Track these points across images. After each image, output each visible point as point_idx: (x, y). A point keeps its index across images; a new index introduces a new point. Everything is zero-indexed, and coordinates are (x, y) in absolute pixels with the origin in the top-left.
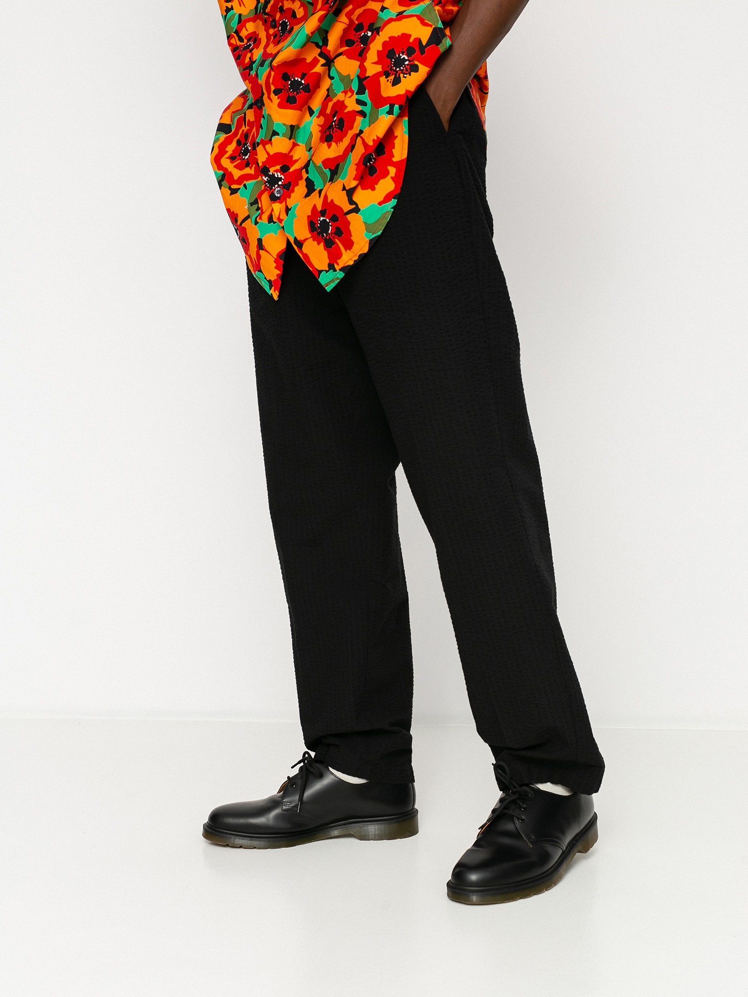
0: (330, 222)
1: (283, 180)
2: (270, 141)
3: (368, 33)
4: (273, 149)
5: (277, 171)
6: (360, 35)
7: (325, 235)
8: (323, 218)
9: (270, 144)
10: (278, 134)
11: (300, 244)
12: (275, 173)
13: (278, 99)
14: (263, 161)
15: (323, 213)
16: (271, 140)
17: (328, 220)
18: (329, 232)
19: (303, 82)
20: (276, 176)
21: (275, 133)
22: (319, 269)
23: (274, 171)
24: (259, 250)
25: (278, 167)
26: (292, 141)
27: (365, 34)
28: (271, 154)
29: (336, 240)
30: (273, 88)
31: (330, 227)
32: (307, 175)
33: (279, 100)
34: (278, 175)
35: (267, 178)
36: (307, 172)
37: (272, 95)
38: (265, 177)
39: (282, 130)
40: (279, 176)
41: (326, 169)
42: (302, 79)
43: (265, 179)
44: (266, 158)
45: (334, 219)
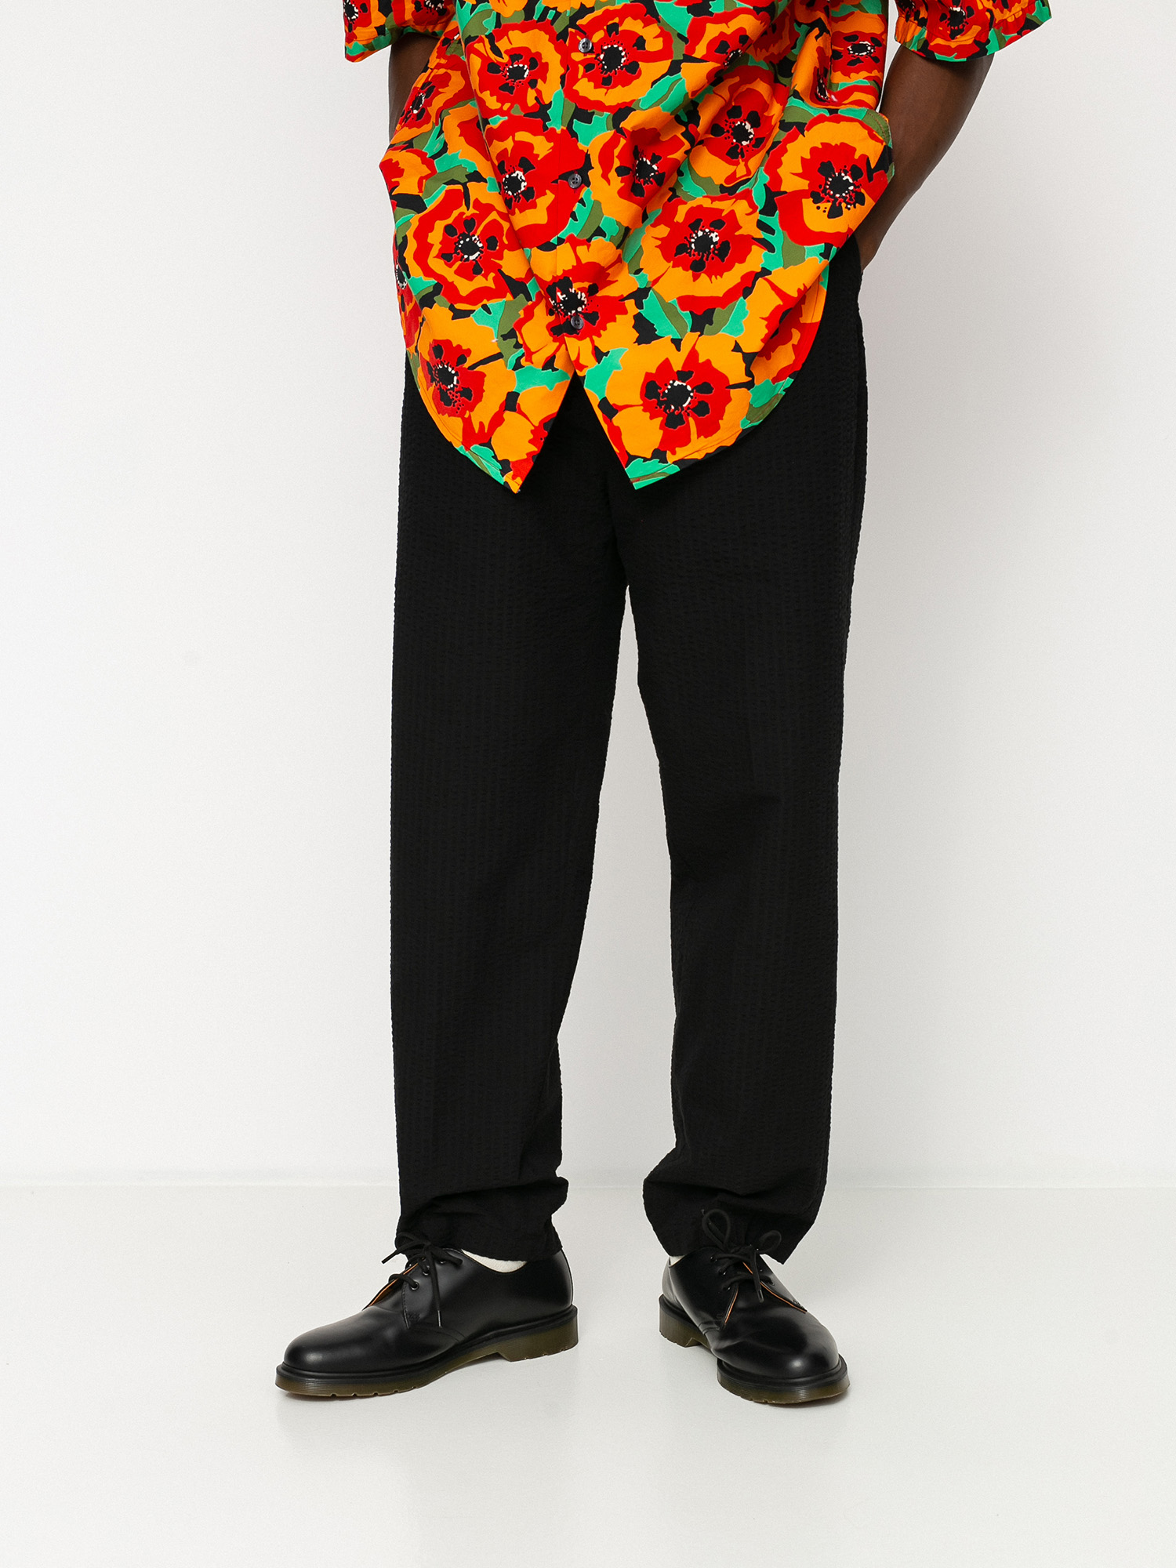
0: (692, 391)
1: (585, 305)
2: (587, 242)
3: (745, 124)
4: (586, 255)
5: (582, 290)
6: (734, 123)
7: (673, 407)
8: (680, 383)
9: (586, 247)
10: (603, 234)
11: (610, 409)
12: (579, 292)
13: (622, 182)
14: (566, 269)
15: (682, 375)
16: (589, 240)
17: (689, 388)
18: (684, 405)
19: (655, 167)
20: (579, 297)
21: (600, 232)
22: (632, 453)
23: (579, 289)
24: (506, 409)
25: (586, 285)
26: (619, 251)
27: (741, 123)
28: (583, 262)
29: (691, 420)
30: (617, 163)
31: (689, 399)
32: (639, 311)
33: (623, 184)
34: (581, 297)
35: (564, 296)
36: (639, 305)
37: (613, 174)
38: (562, 294)
39: (612, 230)
40: (583, 299)
41: (683, 309)
42: (653, 163)
43: (561, 297)
44: (573, 266)
45: (702, 388)
